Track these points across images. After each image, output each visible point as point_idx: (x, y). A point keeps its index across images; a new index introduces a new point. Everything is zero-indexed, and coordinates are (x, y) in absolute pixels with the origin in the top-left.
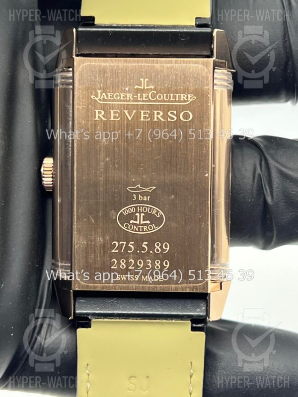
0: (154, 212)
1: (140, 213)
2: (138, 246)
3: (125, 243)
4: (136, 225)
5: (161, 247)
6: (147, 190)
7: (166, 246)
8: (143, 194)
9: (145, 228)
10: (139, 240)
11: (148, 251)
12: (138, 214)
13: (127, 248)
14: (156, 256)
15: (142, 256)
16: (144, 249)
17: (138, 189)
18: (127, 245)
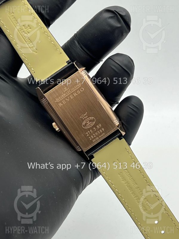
0: (91, 119)
1: (87, 121)
2: (93, 130)
3: (89, 131)
4: (89, 125)
5: (99, 126)
6: (85, 115)
7: (100, 125)
8: (85, 116)
9: (91, 124)
10: (92, 128)
11: (96, 130)
12: (87, 122)
13: (91, 132)
14: (99, 129)
15: (95, 132)
16: (95, 130)
17: (83, 116)
18: (90, 131)
